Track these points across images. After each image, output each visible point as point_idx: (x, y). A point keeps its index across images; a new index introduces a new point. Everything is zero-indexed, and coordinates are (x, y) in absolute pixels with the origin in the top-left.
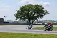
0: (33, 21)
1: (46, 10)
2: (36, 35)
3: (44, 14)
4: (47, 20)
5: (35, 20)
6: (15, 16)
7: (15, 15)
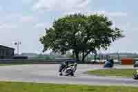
0: (85, 54)
1: (117, 29)
2: (93, 90)
3: (111, 39)
4: (119, 52)
5: (91, 53)
6: (42, 43)
7: (41, 40)
